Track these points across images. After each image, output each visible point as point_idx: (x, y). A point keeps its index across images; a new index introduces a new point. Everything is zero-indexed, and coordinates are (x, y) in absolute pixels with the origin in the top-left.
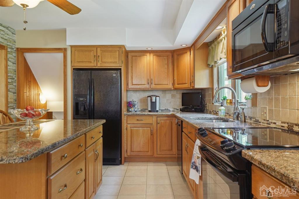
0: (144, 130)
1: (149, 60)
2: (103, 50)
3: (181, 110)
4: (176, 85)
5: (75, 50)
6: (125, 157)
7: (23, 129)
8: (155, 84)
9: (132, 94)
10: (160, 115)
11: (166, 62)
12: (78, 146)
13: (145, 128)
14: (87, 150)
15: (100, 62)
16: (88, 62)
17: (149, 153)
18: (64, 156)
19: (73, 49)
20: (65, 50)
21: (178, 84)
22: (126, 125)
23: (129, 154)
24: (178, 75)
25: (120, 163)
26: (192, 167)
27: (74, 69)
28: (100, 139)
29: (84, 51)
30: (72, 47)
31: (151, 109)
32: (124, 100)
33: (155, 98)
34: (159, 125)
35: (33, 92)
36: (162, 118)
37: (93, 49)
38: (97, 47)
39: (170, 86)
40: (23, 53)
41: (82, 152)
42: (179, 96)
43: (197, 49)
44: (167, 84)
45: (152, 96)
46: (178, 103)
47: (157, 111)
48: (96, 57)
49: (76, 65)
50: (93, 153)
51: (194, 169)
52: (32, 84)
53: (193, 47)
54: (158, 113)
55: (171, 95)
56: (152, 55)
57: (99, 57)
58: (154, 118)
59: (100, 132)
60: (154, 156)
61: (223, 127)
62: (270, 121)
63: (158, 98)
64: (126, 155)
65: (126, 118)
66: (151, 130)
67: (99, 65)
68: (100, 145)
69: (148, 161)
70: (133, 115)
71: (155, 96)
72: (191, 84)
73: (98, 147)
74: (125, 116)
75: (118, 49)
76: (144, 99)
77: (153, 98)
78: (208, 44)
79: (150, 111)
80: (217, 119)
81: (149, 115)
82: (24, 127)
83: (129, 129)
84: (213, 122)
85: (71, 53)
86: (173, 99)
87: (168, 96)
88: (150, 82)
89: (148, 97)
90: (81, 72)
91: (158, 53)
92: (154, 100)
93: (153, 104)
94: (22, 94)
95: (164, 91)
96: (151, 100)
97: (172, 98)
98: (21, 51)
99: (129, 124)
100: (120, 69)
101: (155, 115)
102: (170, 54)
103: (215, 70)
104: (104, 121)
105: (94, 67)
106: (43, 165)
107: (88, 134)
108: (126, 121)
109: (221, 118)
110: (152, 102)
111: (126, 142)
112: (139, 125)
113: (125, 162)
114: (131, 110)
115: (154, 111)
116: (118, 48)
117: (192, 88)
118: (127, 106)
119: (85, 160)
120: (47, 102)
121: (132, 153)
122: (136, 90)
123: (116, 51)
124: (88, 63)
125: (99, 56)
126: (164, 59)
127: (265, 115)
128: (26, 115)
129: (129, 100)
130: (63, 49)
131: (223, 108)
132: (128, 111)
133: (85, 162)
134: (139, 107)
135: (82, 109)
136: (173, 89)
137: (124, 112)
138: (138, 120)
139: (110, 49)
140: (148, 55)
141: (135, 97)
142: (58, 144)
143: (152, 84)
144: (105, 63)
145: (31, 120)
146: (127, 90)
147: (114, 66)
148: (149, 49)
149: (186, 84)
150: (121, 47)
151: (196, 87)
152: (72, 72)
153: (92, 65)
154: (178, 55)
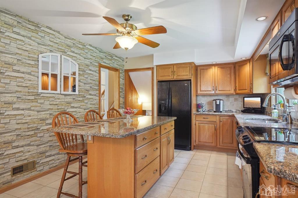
0: (209, 126)
1: (214, 72)
2: (178, 67)
3: (242, 111)
6: (194, 146)
7: (125, 121)
8: (219, 91)
9: (201, 99)
10: (222, 115)
11: (229, 73)
12: (154, 133)
13: (210, 125)
14: (161, 136)
15: (176, 75)
16: (168, 76)
17: (213, 145)
18: (145, 138)
19: (158, 67)
20: (153, 68)
21: (239, 90)
22: (195, 121)
23: (197, 143)
24: (239, 82)
25: (190, 149)
26: (237, 156)
27: (158, 81)
28: (172, 131)
29: (165, 68)
30: (157, 66)
31: (216, 110)
32: (194, 102)
33: (219, 101)
34: (221, 123)
35: (134, 97)
36: (224, 118)
37: (170, 66)
38: (173, 65)
39: (232, 91)
40: (128, 72)
41: (158, 137)
42: (241, 100)
43: (255, 61)
44: (230, 90)
45: (217, 100)
46: (240, 105)
47: (221, 112)
48: (173, 72)
49: (159, 78)
50: (166, 139)
51: (239, 157)
52: (133, 91)
53: (252, 58)
54: (222, 113)
55: (234, 99)
56: (216, 68)
58: (218, 118)
59: (172, 126)
60: (217, 147)
61: (276, 127)
63: (222, 101)
64: (195, 144)
65: (195, 116)
66: (215, 126)
67: (175, 77)
68: (172, 134)
69: (212, 150)
70: (200, 114)
71: (219, 100)
72: (250, 90)
73: (170, 136)
74: (195, 115)
76: (211, 102)
77: (217, 102)
78: (266, 56)
79: (215, 112)
80: (270, 120)
81: (213, 114)
82: (125, 119)
83: (197, 124)
84: (265, 122)
85: (157, 70)
86: (236, 103)
87: (232, 99)
89: (214, 100)
90: (163, 83)
91: (222, 66)
92: (218, 103)
93: (218, 106)
94: (127, 98)
95: (228, 96)
96: (216, 103)
97: (235, 101)
98: (127, 71)
99: (197, 121)
100: (191, 80)
101: (218, 115)
102: (233, 66)
104: (176, 118)
105: (172, 80)
106: (133, 142)
107: (162, 126)
108: (195, 119)
109: (273, 119)
110: (216, 105)
111: (195, 134)
112: (205, 122)
113: (194, 149)
114: (199, 110)
115: (218, 112)
116: (189, 65)
117: (251, 93)
118: (197, 107)
119: (160, 143)
120: (143, 104)
121: (200, 143)
122: (204, 95)
123: (188, 67)
125: (175, 71)
126: (227, 70)
128: (127, 113)
129: (198, 103)
131: (276, 110)
132: (198, 111)
133: (160, 144)
134: (206, 108)
135: (163, 109)
136: (234, 94)
137: (194, 111)
138: (204, 118)
139: (183, 66)
140: (213, 67)
141: (203, 101)
142: (141, 130)
143: (216, 90)
144: (179, 76)
145: (129, 116)
146: (197, 96)
147: (186, 78)
148: (214, 63)
149: (246, 89)
150: (191, 63)
151: (254, 92)
152: (157, 83)
153: (170, 78)
154: (239, 66)
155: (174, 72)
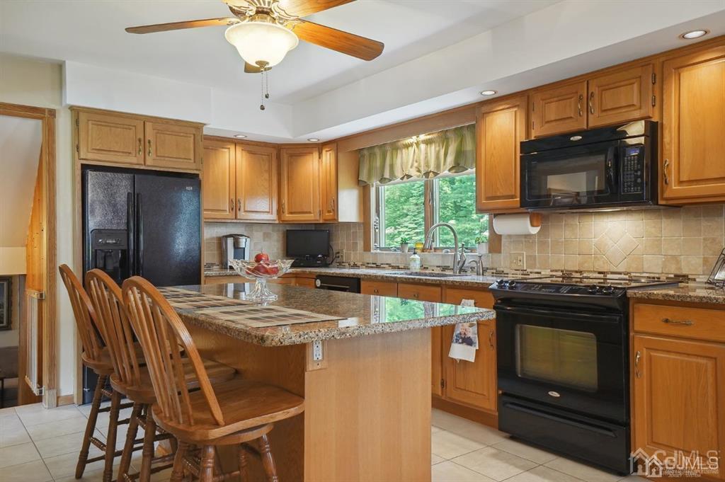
2: (159, 128)
4: (287, 215)
5: (88, 120)
8: (246, 211)
11: (266, 168)
15: (152, 155)
16: (123, 152)
19: (83, 116)
20: (50, 115)
21: (291, 213)
24: (291, 194)
29: (112, 125)
30: (76, 111)
33: (245, 240)
37: (134, 122)
38: (145, 120)
39: (273, 217)
43: (347, 152)
45: (239, 235)
46: (275, 250)
48: (142, 142)
49: (90, 156)
51: (462, 343)
57: (151, 144)
62: (529, 270)
67: (150, 161)
72: (320, 215)
75: (193, 131)
77: (241, 240)
86: (265, 243)
88: (234, 206)
90: (109, 174)
91: (253, 147)
92: (242, 245)
93: (240, 252)
96: (236, 243)
97: (264, 241)
102: (274, 152)
103: (373, 191)
105: (137, 167)
110: (237, 248)
116: (194, 129)
117: (322, 222)
123: (188, 135)
124: (121, 154)
125: (149, 142)
126: (263, 160)
127: (521, 263)
130: (47, 111)
131: (416, 256)
136: (276, 222)
139: (175, 128)
140: (232, 147)
143: (239, 210)
144: (162, 158)
147: (186, 167)
148: (240, 137)
149: (310, 213)
150: (198, 127)
151: (340, 220)
152: (79, 172)
153: (132, 161)
154: (291, 156)
155: (147, 144)
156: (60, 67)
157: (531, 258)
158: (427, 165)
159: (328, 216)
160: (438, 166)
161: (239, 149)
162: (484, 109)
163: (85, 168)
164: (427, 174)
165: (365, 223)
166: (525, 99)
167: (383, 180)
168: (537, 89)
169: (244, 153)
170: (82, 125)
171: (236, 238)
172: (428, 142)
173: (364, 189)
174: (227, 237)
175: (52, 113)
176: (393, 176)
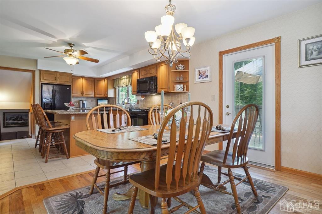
1: (82, 81)
2: (61, 74)
5: (43, 73)
8: (85, 94)
16: (51, 80)
21: (97, 95)
31: (82, 107)
37: (54, 73)
38: (57, 72)
39: (93, 96)
43: (110, 80)
44: (91, 95)
46: (95, 104)
48: (56, 78)
49: (43, 81)
53: (107, 78)
57: (59, 78)
63: (86, 101)
67: (58, 82)
75: (69, 75)
88: (82, 93)
91: (87, 79)
92: (84, 103)
93: (84, 105)
97: (91, 102)
100: (70, 86)
102: (93, 80)
103: (117, 90)
117: (105, 97)
126: (90, 82)
131: (124, 105)
139: (65, 74)
140: (82, 79)
144: (61, 81)
147: (67, 83)
148: (83, 76)
149: (102, 95)
150: (71, 74)
151: (109, 97)
152: (40, 85)
153: (54, 82)
154: (98, 81)
156: (37, 61)
157: (144, 105)
158: (126, 84)
159: (106, 95)
160: (128, 84)
161: (83, 79)
162: (133, 72)
163: (42, 84)
164: (126, 86)
165: (115, 98)
166: (139, 70)
167: (118, 87)
168: (141, 68)
169: (85, 80)
170: (41, 74)
171: (83, 101)
172: (126, 78)
173: (115, 89)
174: (80, 100)
175: (34, 71)
176: (120, 86)
